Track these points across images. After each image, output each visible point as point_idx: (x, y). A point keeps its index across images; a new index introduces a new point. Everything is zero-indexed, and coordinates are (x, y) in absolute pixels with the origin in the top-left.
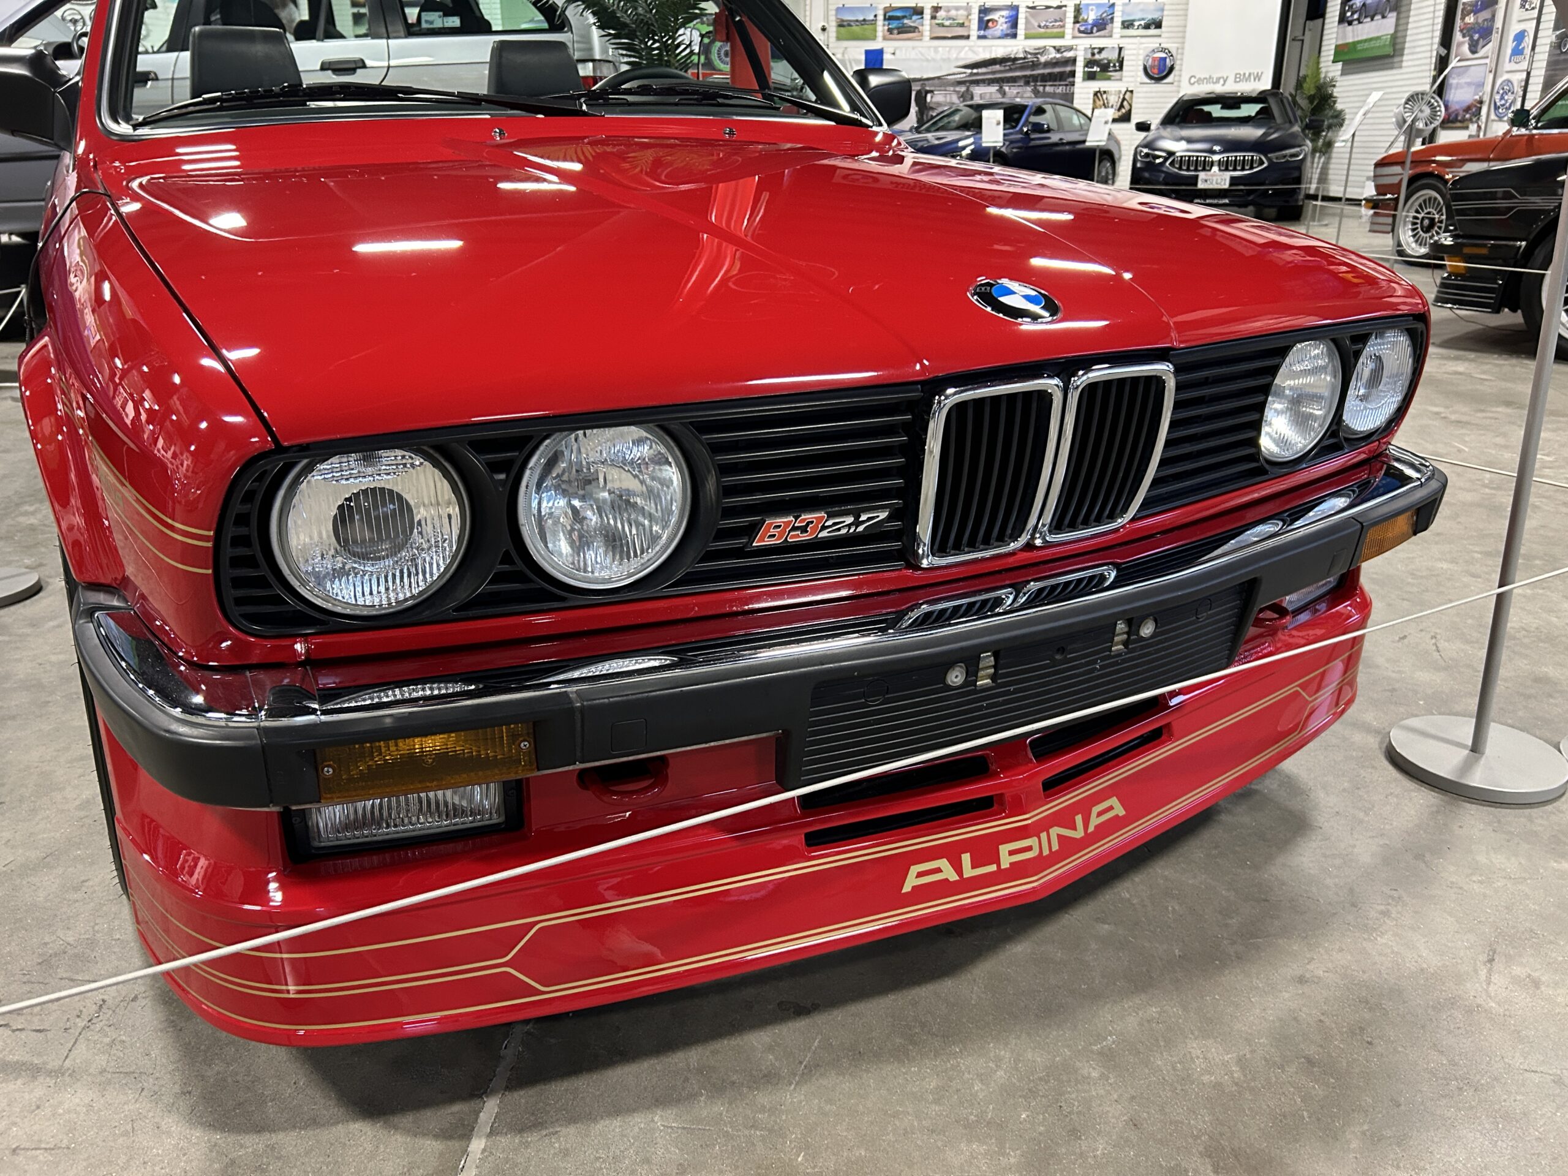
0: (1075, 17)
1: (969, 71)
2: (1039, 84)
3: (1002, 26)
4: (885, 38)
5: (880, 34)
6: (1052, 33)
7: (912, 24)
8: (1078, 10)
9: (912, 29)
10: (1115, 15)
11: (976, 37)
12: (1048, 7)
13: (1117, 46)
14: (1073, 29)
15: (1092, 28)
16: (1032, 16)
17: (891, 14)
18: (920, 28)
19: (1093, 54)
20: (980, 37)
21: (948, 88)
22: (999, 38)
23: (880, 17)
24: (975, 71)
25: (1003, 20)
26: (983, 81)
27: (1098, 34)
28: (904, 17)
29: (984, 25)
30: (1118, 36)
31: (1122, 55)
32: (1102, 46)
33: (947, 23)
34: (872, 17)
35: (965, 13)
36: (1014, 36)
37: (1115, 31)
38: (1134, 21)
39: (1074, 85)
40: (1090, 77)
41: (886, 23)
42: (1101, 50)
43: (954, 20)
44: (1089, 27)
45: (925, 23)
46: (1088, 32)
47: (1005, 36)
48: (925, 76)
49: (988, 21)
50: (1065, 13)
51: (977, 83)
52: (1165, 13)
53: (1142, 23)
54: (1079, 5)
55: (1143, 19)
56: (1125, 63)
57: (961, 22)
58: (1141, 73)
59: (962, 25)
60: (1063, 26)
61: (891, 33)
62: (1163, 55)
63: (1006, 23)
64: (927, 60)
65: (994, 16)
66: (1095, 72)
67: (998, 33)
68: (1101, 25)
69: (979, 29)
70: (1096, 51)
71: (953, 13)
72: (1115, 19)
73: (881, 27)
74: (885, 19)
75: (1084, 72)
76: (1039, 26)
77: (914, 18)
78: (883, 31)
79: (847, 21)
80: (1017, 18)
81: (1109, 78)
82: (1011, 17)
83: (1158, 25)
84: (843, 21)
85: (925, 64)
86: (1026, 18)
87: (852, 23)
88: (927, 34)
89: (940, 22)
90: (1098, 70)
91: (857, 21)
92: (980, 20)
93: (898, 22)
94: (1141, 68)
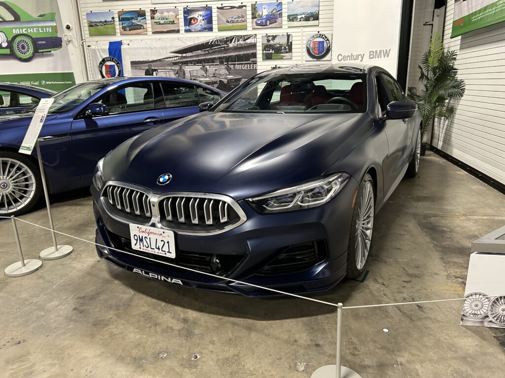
0: (253, 14)
1: (180, 55)
2: (230, 63)
3: (201, 22)
4: (122, 34)
5: (118, 31)
6: (237, 26)
7: (138, 23)
8: (254, 8)
9: (139, 27)
10: (283, 11)
11: (184, 31)
12: (232, 7)
13: (286, 34)
14: (252, 22)
15: (266, 22)
16: (221, 14)
17: (123, 16)
18: (144, 25)
19: (268, 41)
20: (186, 31)
21: (167, 68)
22: (200, 31)
23: (117, 19)
24: (184, 55)
25: (200, 18)
26: (191, 62)
27: (270, 26)
28: (132, 18)
29: (188, 22)
30: (286, 27)
31: (290, 41)
32: (274, 35)
33: (162, 22)
34: (111, 20)
35: (174, 14)
36: (211, 29)
37: (283, 23)
38: (297, 15)
39: (256, 63)
40: (268, 57)
41: (121, 23)
42: (274, 37)
43: (167, 19)
44: (264, 21)
45: (147, 22)
46: (263, 25)
47: (204, 30)
48: (151, 60)
49: (191, 19)
50: (246, 11)
51: (186, 63)
52: (321, 8)
53: (303, 16)
54: (255, 5)
55: (304, 14)
56: (293, 46)
57: (172, 20)
58: (305, 54)
59: (173, 23)
60: (244, 21)
61: (125, 30)
62: (321, 40)
63: (203, 20)
64: (151, 48)
65: (195, 15)
66: (272, 53)
67: (199, 28)
68: (272, 19)
69: (185, 25)
70: (270, 38)
71: (166, 14)
72: (283, 15)
73: (118, 26)
74: (119, 20)
75: (263, 54)
76: (228, 22)
77: (139, 18)
78: (120, 28)
79: (94, 22)
80: (211, 17)
81: (282, 58)
82: (206, 15)
83: (316, 17)
84: (92, 22)
85: (149, 51)
86: (218, 16)
87: (98, 24)
88: (150, 30)
89: (157, 21)
90: (273, 52)
91: (101, 22)
92: (185, 18)
93: (129, 22)
94: (305, 50)
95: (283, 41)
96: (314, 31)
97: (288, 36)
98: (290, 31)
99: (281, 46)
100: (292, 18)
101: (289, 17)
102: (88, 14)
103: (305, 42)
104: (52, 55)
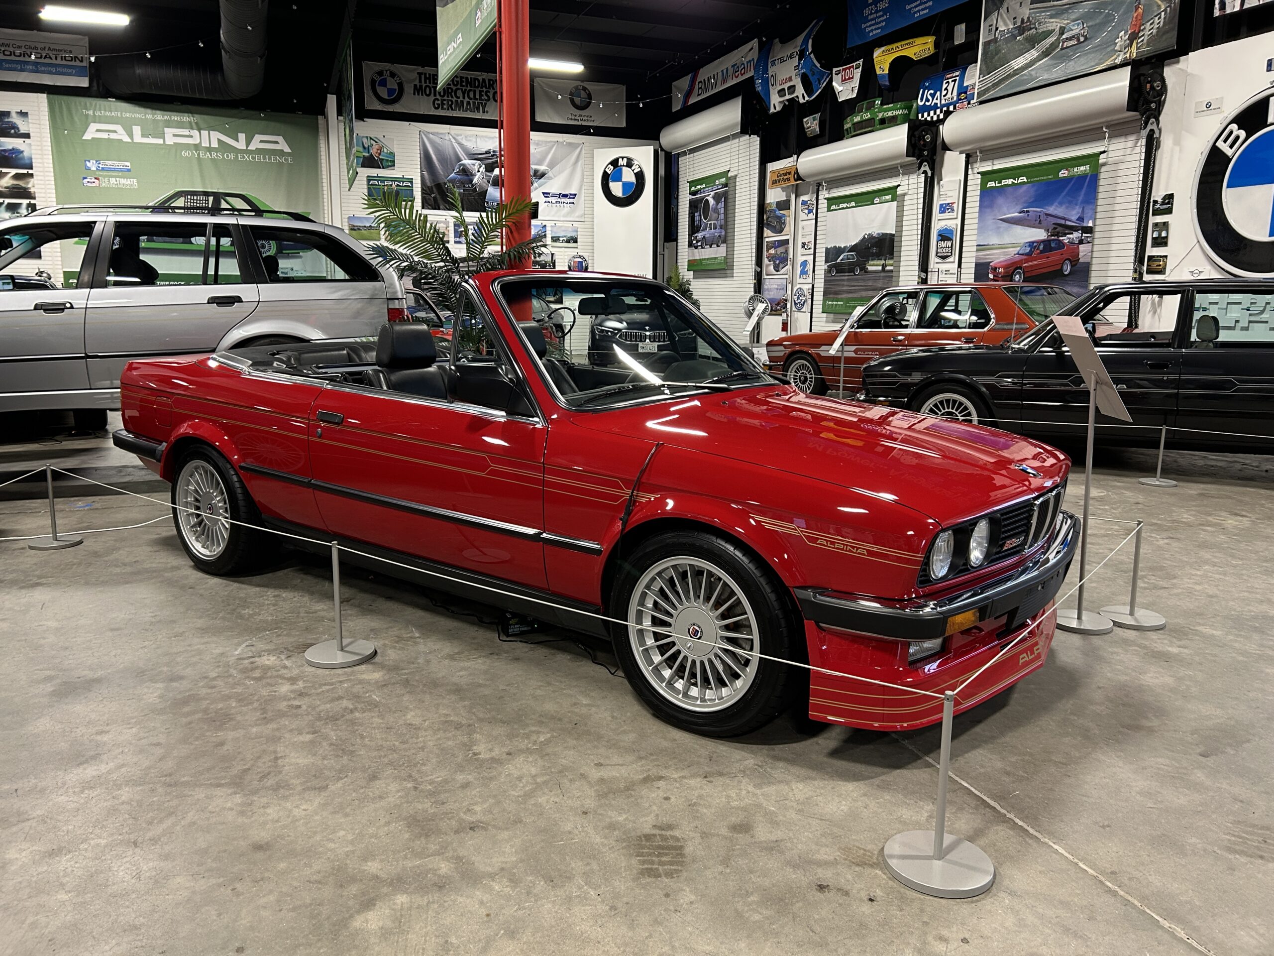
10: (548, 232)
29: (458, 234)
31: (554, 258)
37: (548, 243)
38: (559, 237)
49: (461, 232)
52: (579, 233)
53: (564, 238)
55: (565, 236)
56: (556, 264)
62: (580, 260)
69: (455, 237)
72: (548, 236)
79: (357, 226)
83: (575, 241)
84: (354, 226)
87: (361, 228)
95: (549, 259)
96: (573, 252)
97: (553, 255)
98: (553, 250)
99: (546, 262)
100: (555, 239)
101: (552, 238)
102: (349, 218)
103: (566, 261)
104: (301, 257)
